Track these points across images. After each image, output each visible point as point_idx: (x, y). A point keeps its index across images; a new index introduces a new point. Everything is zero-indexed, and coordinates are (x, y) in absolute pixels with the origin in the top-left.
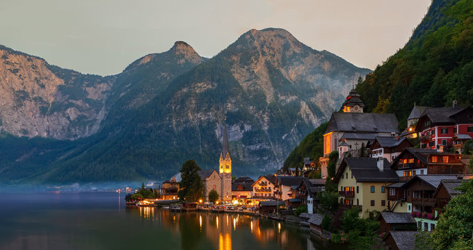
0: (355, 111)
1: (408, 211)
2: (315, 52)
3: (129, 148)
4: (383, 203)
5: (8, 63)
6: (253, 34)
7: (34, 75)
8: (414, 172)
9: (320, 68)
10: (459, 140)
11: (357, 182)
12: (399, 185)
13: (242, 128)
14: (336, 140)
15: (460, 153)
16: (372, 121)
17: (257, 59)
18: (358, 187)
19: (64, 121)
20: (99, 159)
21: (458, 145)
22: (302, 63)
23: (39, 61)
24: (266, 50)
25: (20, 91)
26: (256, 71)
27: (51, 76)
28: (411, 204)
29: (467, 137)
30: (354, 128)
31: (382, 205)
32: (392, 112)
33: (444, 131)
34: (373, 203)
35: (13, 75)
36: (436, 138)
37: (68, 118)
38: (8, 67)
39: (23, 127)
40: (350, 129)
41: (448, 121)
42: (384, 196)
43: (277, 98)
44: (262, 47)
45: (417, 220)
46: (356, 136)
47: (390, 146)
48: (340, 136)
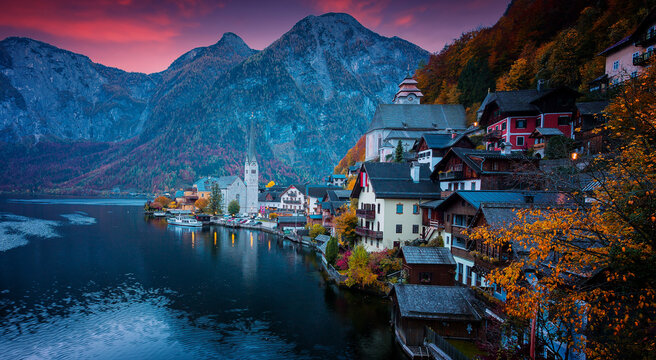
0: (410, 103)
1: (446, 245)
2: (383, 39)
3: (171, 151)
4: (415, 229)
5: (52, 62)
6: (310, 21)
7: (78, 74)
8: (463, 184)
9: (388, 57)
10: (542, 137)
11: (377, 198)
12: (437, 204)
13: (294, 128)
14: (380, 140)
15: (542, 156)
17: (314, 50)
18: (379, 205)
19: (107, 122)
20: (140, 163)
21: (541, 144)
22: (367, 52)
23: (83, 59)
24: (324, 38)
25: (64, 92)
26: (312, 63)
27: (94, 75)
28: (449, 235)
29: (556, 132)
30: (405, 125)
31: (413, 232)
32: (460, 103)
33: (521, 124)
34: (399, 229)
35: (57, 75)
36: (507, 135)
37: (112, 119)
38: (53, 66)
39: (67, 129)
40: (400, 126)
41: (528, 109)
42: (417, 220)
43: (336, 95)
44: (320, 34)
45: (458, 260)
46: (406, 134)
47: (442, 147)
48: (386, 134)
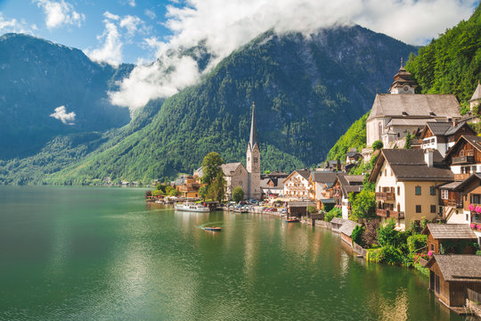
1: (466, 222)
4: (433, 209)
8: (475, 167)
11: (398, 181)
12: (453, 186)
14: (381, 127)
16: (426, 103)
18: (399, 188)
28: (469, 213)
30: (404, 113)
31: (432, 212)
32: (452, 93)
34: (418, 209)
42: (434, 201)
46: (406, 122)
